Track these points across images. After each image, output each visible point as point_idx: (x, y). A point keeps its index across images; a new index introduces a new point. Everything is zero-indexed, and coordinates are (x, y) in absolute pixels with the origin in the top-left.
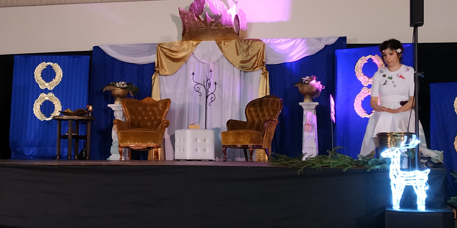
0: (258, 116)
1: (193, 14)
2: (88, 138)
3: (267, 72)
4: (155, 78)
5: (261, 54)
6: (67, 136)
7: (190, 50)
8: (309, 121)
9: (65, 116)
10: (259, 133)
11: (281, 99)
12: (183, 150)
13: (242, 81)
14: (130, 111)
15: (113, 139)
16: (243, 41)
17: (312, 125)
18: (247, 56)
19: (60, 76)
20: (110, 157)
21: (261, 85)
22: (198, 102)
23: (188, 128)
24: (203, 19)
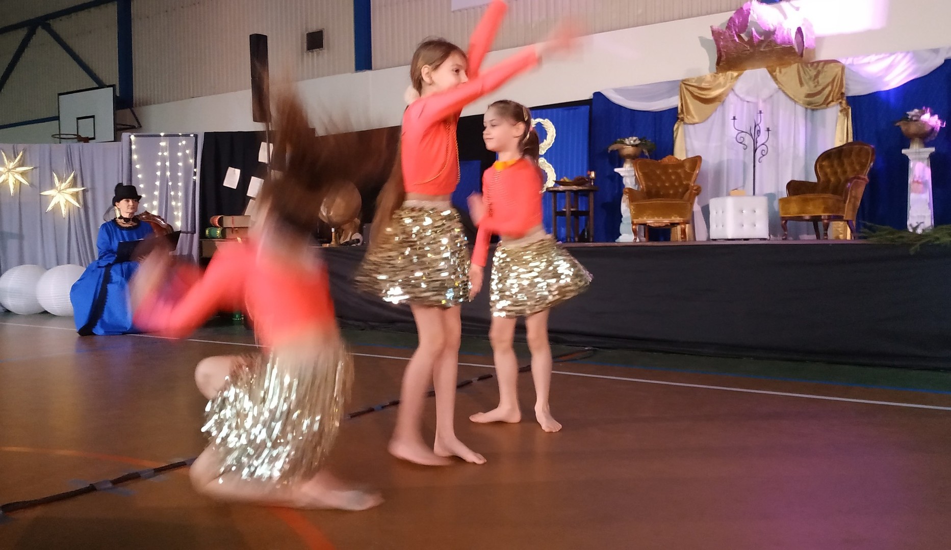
0: (835, 173)
1: (732, 32)
2: (591, 214)
3: (849, 108)
4: (678, 128)
5: (839, 81)
6: (565, 212)
7: (728, 85)
8: (919, 177)
9: (562, 187)
10: (838, 197)
11: (872, 146)
12: (723, 226)
13: (809, 124)
14: (646, 176)
15: (623, 215)
16: (809, 65)
17: (925, 184)
18: (816, 86)
19: (553, 136)
20: (620, 237)
21: (839, 127)
22: (741, 157)
23: (728, 195)
24: (746, 39)
